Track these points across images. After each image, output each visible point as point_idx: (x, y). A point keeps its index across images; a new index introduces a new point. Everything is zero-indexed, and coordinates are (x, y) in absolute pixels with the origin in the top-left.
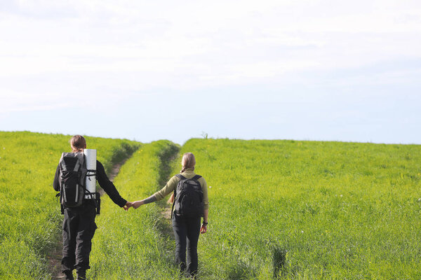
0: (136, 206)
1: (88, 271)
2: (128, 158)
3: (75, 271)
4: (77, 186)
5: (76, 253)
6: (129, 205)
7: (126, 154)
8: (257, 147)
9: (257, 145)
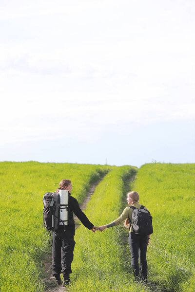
0: (101, 230)
1: (71, 275)
2: (101, 180)
3: (62, 275)
4: (53, 216)
5: (62, 263)
6: (96, 229)
7: (100, 177)
8: (191, 171)
9: (191, 169)
